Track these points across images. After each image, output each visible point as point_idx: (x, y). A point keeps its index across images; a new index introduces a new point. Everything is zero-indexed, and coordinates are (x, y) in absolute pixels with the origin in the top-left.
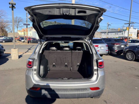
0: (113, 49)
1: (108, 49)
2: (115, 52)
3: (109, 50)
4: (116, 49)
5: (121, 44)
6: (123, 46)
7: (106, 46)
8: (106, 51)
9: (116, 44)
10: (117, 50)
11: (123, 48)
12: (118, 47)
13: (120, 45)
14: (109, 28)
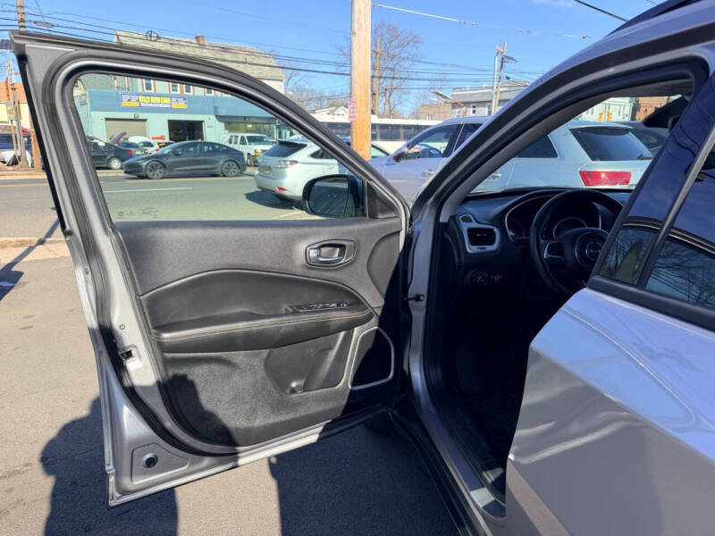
14: (508, 78)
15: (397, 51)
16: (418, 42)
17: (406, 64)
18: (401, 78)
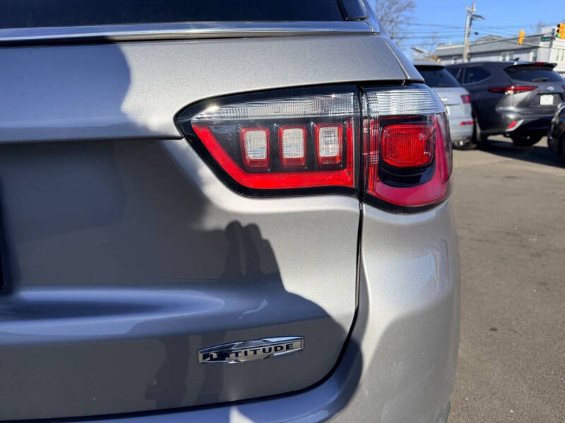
0: (499, 115)
1: (473, 115)
2: (505, 134)
3: (474, 123)
4: (512, 116)
5: (542, 87)
6: (547, 100)
7: (460, 100)
8: (463, 123)
9: (515, 91)
10: (520, 122)
11: (552, 109)
12: (523, 104)
13: (535, 92)
14: (477, 34)
15: (395, 16)
16: (412, 7)
17: (402, 26)
18: (398, 38)
